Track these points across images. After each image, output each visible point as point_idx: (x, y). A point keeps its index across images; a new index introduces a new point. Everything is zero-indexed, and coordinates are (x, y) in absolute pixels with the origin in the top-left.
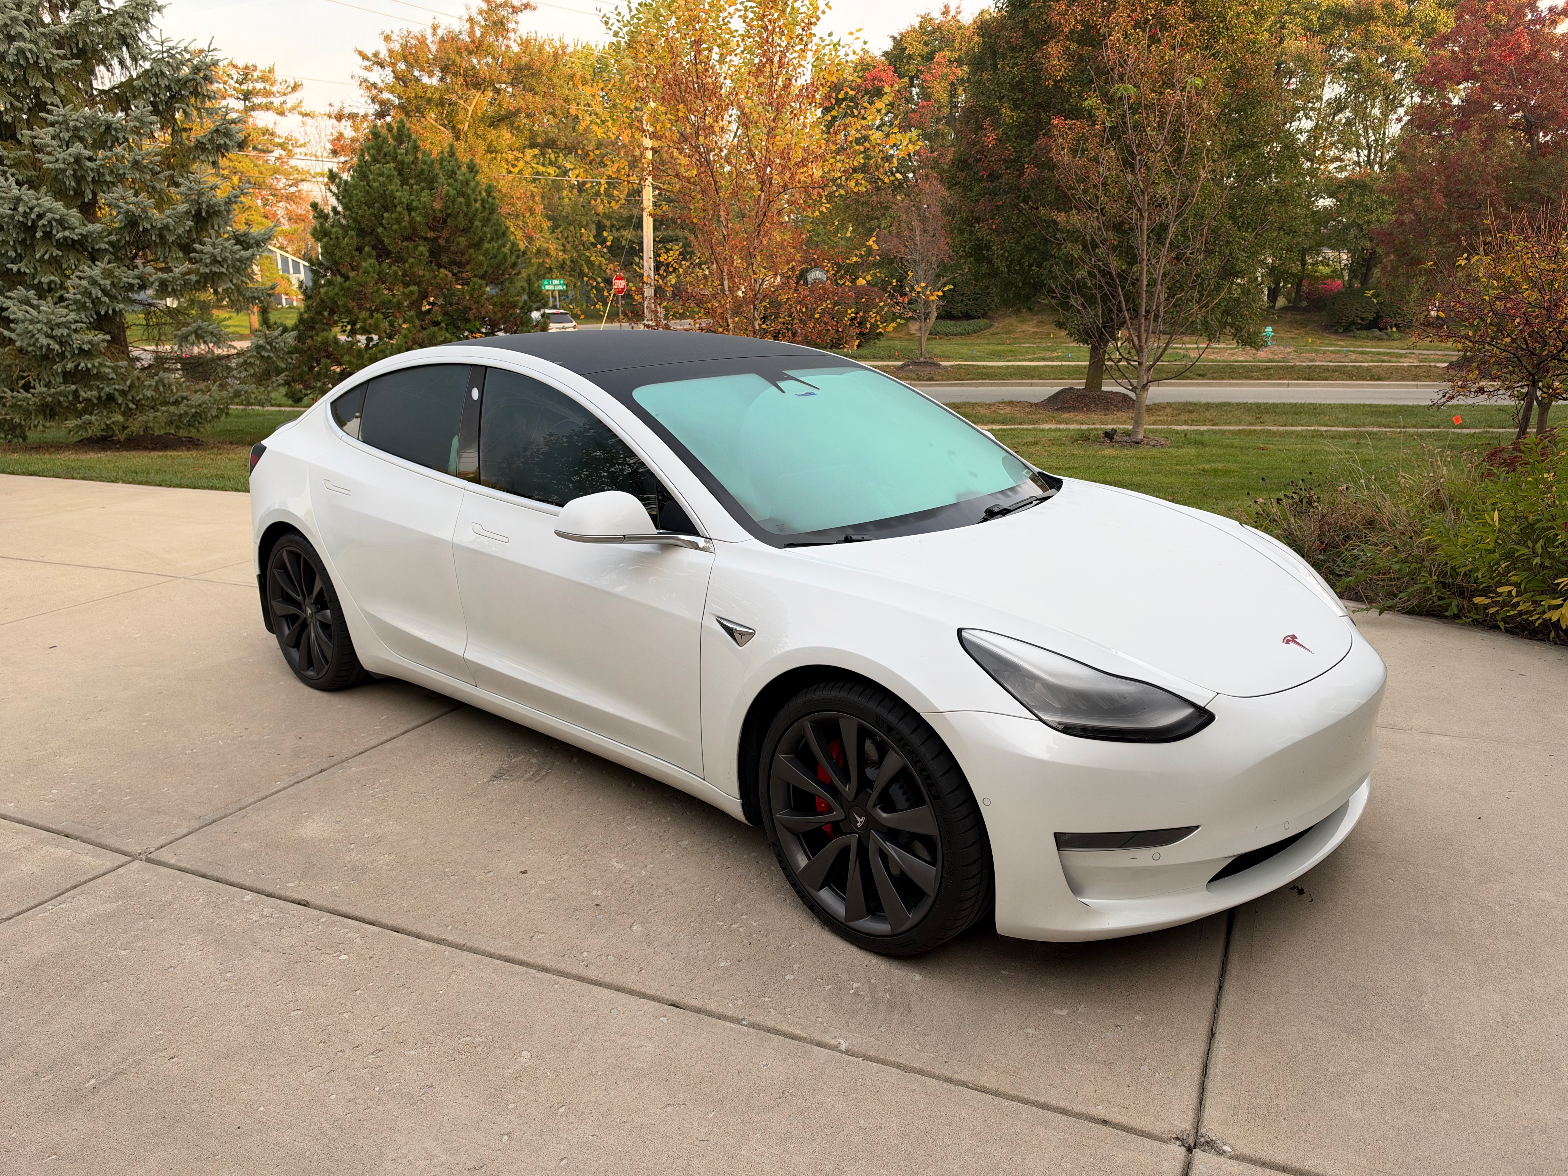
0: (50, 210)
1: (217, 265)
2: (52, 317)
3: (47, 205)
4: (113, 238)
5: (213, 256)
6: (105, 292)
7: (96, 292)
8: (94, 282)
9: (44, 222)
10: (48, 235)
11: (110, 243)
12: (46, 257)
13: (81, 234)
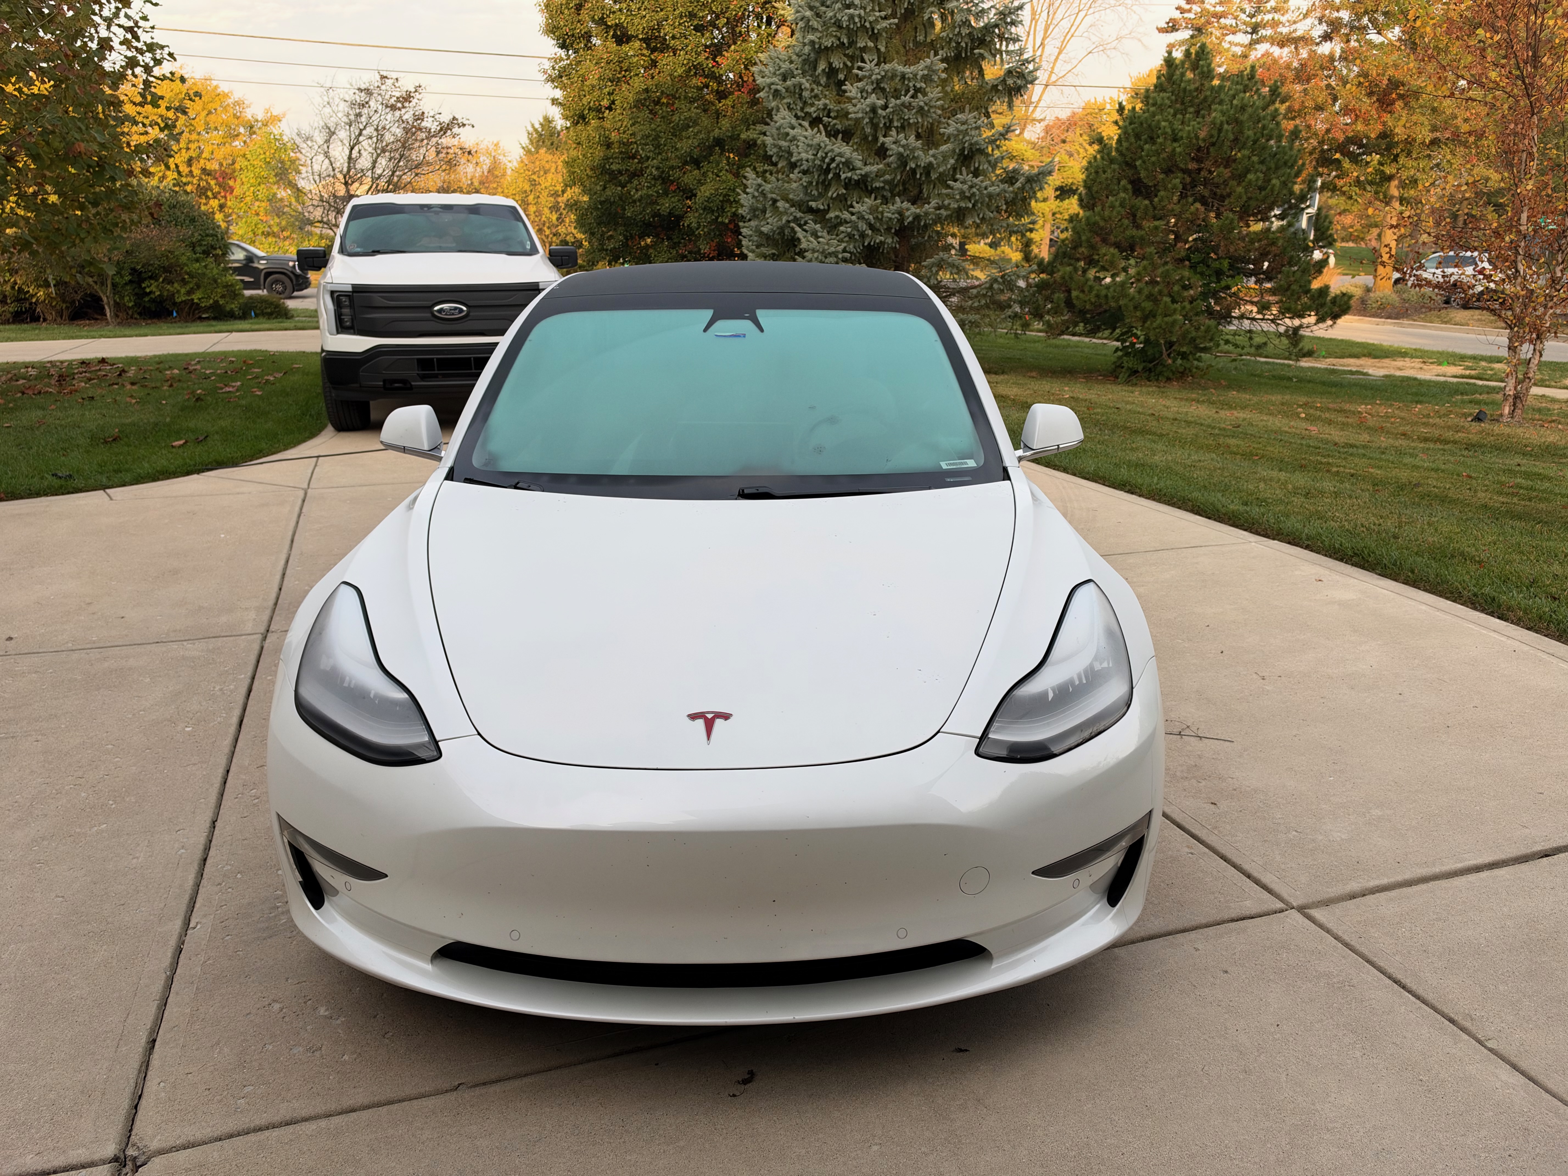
0: (840, 155)
1: (967, 201)
2: (826, 247)
3: (837, 150)
4: (887, 177)
5: (962, 193)
6: (871, 227)
7: (862, 226)
8: (861, 217)
9: (833, 165)
10: (837, 176)
11: (885, 182)
12: (835, 195)
13: (861, 175)
